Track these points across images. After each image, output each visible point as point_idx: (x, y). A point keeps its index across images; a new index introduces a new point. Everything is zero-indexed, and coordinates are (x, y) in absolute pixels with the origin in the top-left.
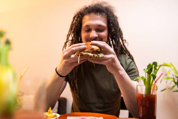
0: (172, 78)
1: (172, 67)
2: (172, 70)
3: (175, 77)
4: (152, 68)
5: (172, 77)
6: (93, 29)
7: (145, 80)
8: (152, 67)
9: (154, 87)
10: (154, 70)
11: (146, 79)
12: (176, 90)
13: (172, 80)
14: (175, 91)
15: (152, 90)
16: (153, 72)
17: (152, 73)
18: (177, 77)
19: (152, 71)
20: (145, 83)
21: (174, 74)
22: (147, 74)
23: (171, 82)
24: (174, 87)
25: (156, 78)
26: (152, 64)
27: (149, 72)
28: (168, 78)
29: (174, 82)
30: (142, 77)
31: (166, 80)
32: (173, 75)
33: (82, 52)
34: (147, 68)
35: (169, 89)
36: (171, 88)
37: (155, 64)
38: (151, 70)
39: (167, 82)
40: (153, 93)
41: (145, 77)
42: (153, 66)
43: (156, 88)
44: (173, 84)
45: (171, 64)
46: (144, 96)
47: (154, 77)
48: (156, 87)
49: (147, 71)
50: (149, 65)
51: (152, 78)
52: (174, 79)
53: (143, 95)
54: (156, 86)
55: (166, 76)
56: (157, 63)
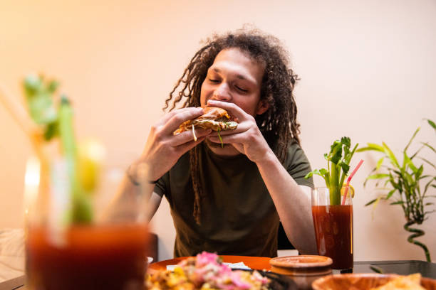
0: (387, 175)
1: (386, 151)
2: (387, 157)
3: (393, 174)
4: (340, 152)
5: (388, 172)
6: (225, 80)
7: (327, 175)
8: (341, 149)
9: (347, 190)
10: (346, 155)
11: (329, 173)
12: (396, 201)
13: (388, 178)
14: (395, 203)
15: (342, 198)
16: (342, 158)
17: (342, 160)
18: (397, 172)
19: (341, 156)
20: (328, 182)
21: (391, 166)
22: (330, 162)
23: (386, 184)
24: (391, 193)
25: (348, 169)
26: (339, 142)
27: (335, 160)
28: (379, 176)
29: (392, 182)
30: (322, 171)
31: (376, 181)
32: (389, 169)
33: (197, 120)
34: (332, 152)
35: (382, 199)
36: (386, 197)
37: (346, 141)
38: (339, 154)
39: (377, 185)
40: (345, 202)
41: (327, 169)
42: (344, 145)
43: (350, 192)
44: (390, 187)
45: (384, 144)
46: (328, 211)
47: (346, 169)
48: (350, 190)
49: (331, 156)
50: (335, 145)
51: (342, 172)
52: (391, 176)
53: (324, 207)
54: (351, 188)
55: (375, 172)
56: (350, 140)
